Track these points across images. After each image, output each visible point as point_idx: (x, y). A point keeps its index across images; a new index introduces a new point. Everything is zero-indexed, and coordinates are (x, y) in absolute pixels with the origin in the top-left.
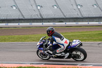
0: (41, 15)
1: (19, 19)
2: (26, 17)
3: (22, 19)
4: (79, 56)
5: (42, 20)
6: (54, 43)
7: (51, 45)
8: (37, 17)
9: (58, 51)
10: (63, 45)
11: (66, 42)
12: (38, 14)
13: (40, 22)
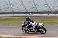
4: (42, 31)
6: (29, 24)
7: (28, 25)
9: (31, 28)
10: (33, 25)
11: (35, 24)
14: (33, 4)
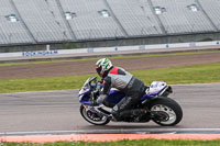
0: (163, 28)
1: (117, 39)
2: (131, 33)
3: (123, 39)
5: (165, 38)
8: (154, 32)
12: (157, 26)
13: (163, 43)
14: (57, 12)
